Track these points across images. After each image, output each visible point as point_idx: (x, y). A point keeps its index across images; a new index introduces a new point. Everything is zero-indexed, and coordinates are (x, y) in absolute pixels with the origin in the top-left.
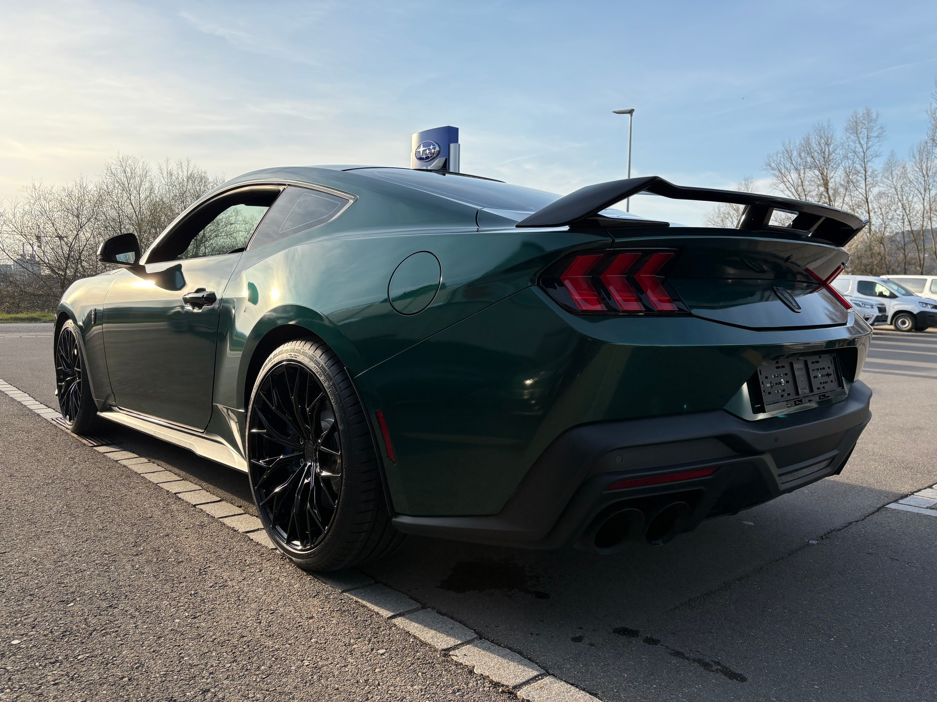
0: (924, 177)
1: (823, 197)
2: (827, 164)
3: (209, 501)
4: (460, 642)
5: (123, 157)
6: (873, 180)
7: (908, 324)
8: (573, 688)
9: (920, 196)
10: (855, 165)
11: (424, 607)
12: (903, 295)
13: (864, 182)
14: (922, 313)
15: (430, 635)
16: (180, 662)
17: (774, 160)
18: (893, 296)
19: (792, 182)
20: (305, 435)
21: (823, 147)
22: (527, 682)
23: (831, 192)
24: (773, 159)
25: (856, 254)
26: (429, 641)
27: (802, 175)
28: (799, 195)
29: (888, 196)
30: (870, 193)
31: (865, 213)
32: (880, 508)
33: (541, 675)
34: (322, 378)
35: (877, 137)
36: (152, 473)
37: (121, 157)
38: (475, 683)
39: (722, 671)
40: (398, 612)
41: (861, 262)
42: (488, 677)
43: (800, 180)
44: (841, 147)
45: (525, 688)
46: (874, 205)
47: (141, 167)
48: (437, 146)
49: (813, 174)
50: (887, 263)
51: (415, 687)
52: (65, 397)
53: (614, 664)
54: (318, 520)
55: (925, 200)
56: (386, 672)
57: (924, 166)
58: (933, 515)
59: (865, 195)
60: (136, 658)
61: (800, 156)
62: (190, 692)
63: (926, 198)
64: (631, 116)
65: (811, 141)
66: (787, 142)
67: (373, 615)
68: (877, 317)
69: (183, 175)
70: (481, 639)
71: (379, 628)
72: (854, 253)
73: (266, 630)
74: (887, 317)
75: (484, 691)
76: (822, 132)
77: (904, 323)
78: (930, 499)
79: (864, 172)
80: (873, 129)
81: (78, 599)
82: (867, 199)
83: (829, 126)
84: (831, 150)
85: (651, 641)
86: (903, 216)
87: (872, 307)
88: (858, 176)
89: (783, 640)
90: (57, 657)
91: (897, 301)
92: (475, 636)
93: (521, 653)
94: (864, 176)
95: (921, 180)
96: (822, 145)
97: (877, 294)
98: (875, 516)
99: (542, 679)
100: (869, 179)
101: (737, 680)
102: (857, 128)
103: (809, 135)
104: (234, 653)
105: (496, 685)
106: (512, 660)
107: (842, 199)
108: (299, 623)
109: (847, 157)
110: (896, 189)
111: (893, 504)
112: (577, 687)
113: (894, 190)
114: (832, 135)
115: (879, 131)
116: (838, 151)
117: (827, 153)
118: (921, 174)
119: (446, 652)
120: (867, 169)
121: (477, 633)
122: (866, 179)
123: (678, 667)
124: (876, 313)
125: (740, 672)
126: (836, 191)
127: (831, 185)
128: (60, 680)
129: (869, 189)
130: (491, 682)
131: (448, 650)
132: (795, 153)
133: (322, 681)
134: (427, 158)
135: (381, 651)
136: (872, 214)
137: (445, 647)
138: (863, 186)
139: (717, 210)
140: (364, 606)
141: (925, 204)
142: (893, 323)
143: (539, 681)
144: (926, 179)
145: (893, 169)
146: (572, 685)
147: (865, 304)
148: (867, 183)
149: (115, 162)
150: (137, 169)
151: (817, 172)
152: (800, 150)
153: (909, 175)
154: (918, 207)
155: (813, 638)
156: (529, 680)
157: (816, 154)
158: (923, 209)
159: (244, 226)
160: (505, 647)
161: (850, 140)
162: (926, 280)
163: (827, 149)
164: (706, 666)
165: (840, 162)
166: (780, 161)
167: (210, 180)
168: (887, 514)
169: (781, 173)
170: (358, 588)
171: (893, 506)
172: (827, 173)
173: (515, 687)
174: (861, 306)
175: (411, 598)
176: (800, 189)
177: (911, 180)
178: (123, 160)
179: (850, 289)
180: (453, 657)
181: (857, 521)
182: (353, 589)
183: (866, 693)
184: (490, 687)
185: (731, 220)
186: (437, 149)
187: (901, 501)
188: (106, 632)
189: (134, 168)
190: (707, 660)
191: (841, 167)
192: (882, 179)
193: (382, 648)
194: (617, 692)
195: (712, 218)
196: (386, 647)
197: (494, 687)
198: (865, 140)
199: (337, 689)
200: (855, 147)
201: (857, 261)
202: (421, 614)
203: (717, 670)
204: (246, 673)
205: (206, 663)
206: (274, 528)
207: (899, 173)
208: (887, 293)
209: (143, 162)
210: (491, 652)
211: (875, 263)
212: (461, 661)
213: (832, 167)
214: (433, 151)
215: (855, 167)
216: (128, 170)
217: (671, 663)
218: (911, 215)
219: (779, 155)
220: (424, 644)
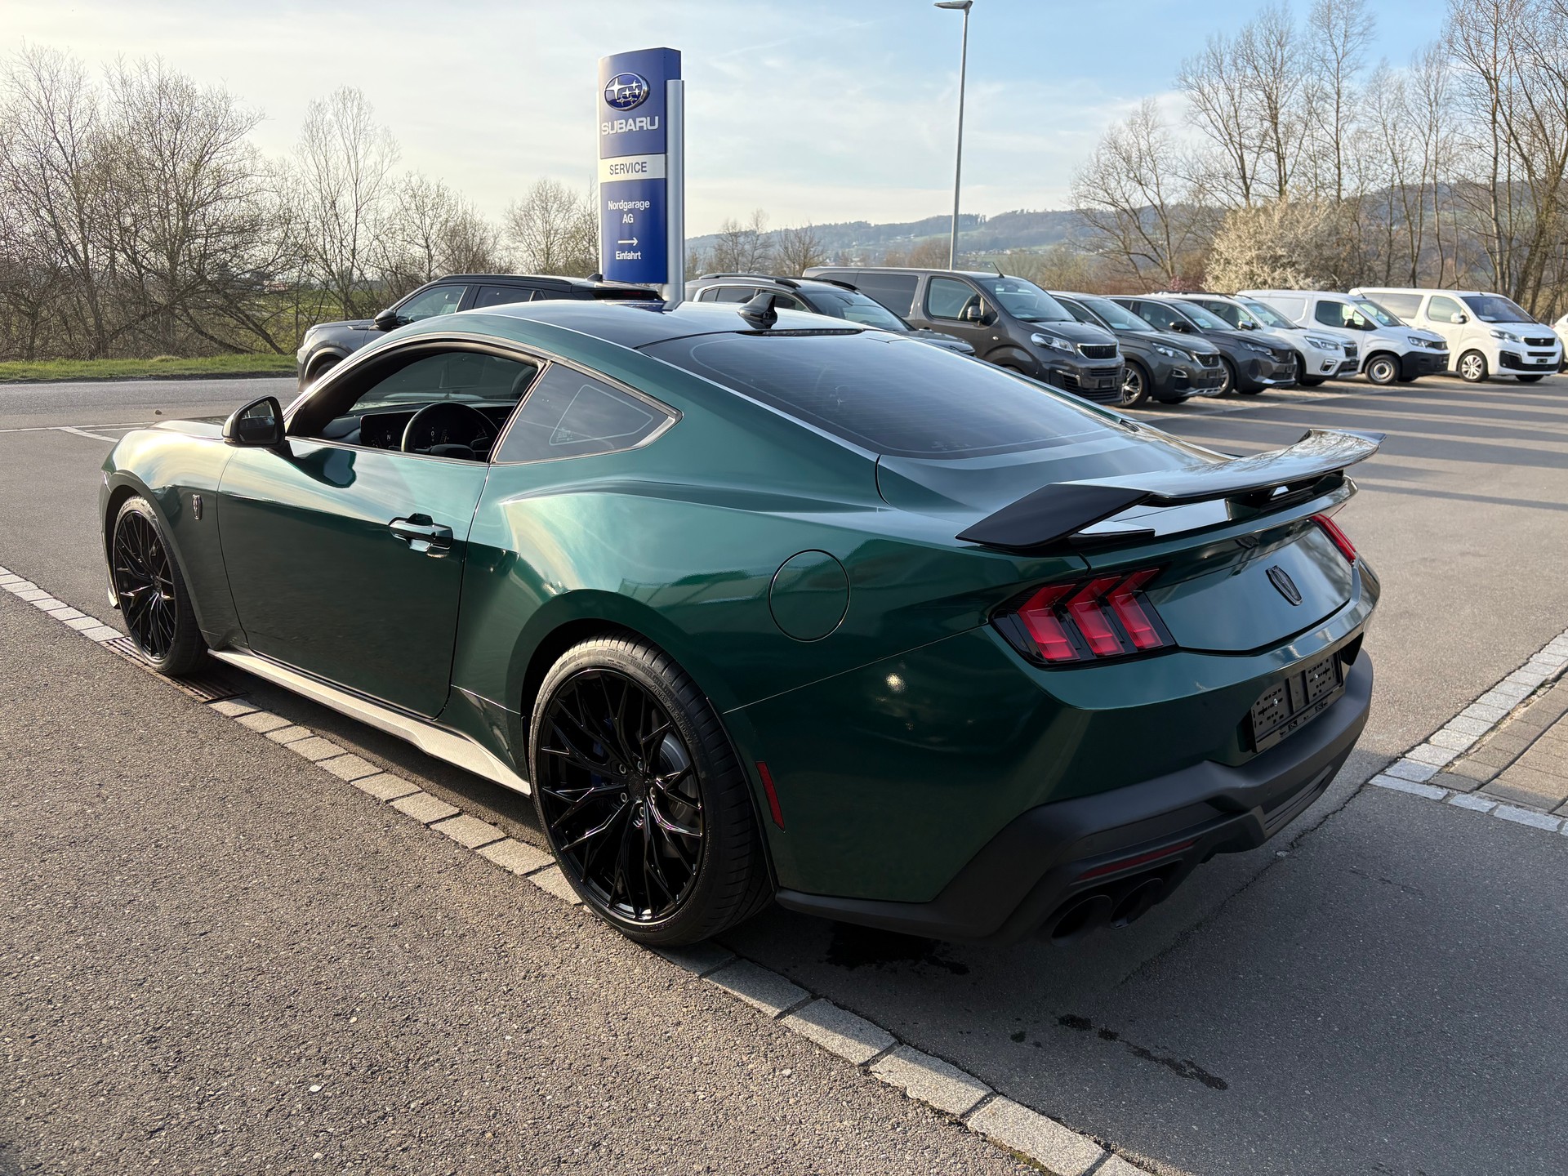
0: (1431, 106)
1: (1268, 138)
2: (1278, 81)
3: (444, 816)
4: (877, 1051)
5: (33, 50)
6: (1349, 110)
7: (1389, 373)
8: (1031, 1112)
9: (1422, 139)
10: (1323, 82)
11: (815, 997)
12: (1385, 325)
13: (1334, 114)
14: (1411, 354)
15: (837, 1043)
16: (544, 1103)
17: (1192, 71)
18: (1368, 327)
19: (1219, 111)
20: (630, 763)
21: (1274, 50)
22: (975, 1108)
23: (1281, 129)
24: (1191, 68)
25: (1314, 239)
26: (840, 1052)
27: (1237, 99)
28: (1230, 134)
29: (1371, 137)
30: (1342, 134)
31: (1333, 168)
32: (1362, 786)
33: (989, 1095)
34: (668, 704)
35: (1361, 34)
36: (330, 758)
37: (29, 50)
38: (914, 1113)
39: (1198, 1076)
40: (785, 1008)
41: (1321, 254)
42: (927, 1102)
43: (1233, 108)
44: (1302, 51)
45: (975, 1115)
46: (1348, 152)
47: (68, 68)
48: (643, 82)
49: (1254, 98)
50: (1362, 255)
51: (845, 1123)
52: (140, 616)
53: (1070, 1073)
54: (664, 886)
55: (1429, 147)
56: (802, 1103)
57: (1433, 87)
58: (1432, 797)
59: (1335, 137)
60: (485, 1100)
61: (1235, 64)
62: (577, 1147)
63: (1430, 141)
64: (967, 14)
65: (1254, 38)
66: (1216, 39)
67: (754, 1014)
68: (1343, 364)
69: (149, 84)
70: (901, 1044)
71: (770, 1035)
72: (1312, 239)
73: (630, 1047)
74: (1357, 363)
75: (928, 1123)
76: (1273, 22)
77: (1381, 371)
78: (1426, 765)
79: (1336, 97)
80: (1354, 19)
81: (358, 1009)
82: (1338, 144)
83: (1285, 11)
84: (1285, 55)
85: (1108, 1035)
86: (1393, 175)
87: (1337, 349)
88: (1326, 102)
89: (1262, 1023)
90: (383, 1107)
91: (1377, 335)
92: (893, 1040)
93: (955, 1064)
94: (1335, 103)
95: (1426, 111)
96: (1272, 46)
97: (1346, 323)
98: (1356, 800)
99: (991, 1101)
100: (1344, 109)
101: (1216, 1087)
102: (1329, 18)
103: (1252, 28)
104: (604, 1085)
105: (940, 1113)
106: (949, 1075)
107: (1298, 141)
108: (666, 1033)
109: (1311, 69)
110: (1385, 126)
111: (1378, 776)
112: (1034, 1110)
113: (1381, 127)
114: (1289, 29)
115: (1364, 24)
116: (1295, 59)
117: (1278, 61)
118: (1426, 100)
119: (865, 1067)
120: (1342, 91)
121: (894, 1035)
122: (1338, 108)
123: (1146, 1072)
124: (1341, 357)
125: (1218, 1076)
126: (1289, 127)
127: (1281, 118)
128: (407, 1144)
129: (1342, 127)
130: (933, 1109)
131: (866, 1064)
132: (1227, 59)
133: (731, 1121)
134: (627, 104)
135: (787, 1072)
136: (1344, 170)
137: (862, 1060)
138: (1333, 120)
139: (1095, 160)
140: (738, 1000)
141: (1429, 152)
142: (1366, 371)
143: (989, 1105)
144: (1434, 109)
145: (1383, 90)
146: (1028, 1107)
147: (1325, 343)
148: (1340, 115)
149: (18, 58)
150: (61, 73)
151: (1261, 95)
152: (1236, 53)
153: (1407, 101)
154: (1418, 158)
155: (1297, 1018)
156: (976, 1105)
157: (1261, 62)
158: (1424, 162)
159: (268, 179)
160: (935, 1055)
161: (1317, 39)
162: (1421, 297)
163: (1279, 53)
164: (1178, 1069)
165: (1299, 77)
166: (1203, 72)
167: (199, 93)
168: (1372, 797)
169: (1204, 95)
170: (718, 969)
171: (1378, 781)
172: (1277, 97)
173: (963, 1116)
174: (1319, 347)
175: (793, 982)
176: (1232, 123)
177: (1410, 110)
178: (33, 55)
179: (1304, 315)
180: (877, 1075)
181: (1334, 813)
182: (713, 972)
183: (1364, 1098)
184: (933, 1117)
185: (1117, 178)
186: (645, 88)
187: (1389, 771)
188: (425, 1063)
189: (55, 72)
190: (1178, 1060)
191: (1300, 86)
192: (1363, 109)
193: (785, 1067)
194: (1082, 1114)
195: (1085, 173)
196: (790, 1066)
197: (939, 1117)
198: (1342, 40)
199: (753, 1132)
200: (1325, 52)
201: (1315, 253)
202: (815, 1007)
203: (1192, 1073)
204: (633, 1115)
205: (578, 1103)
206: (586, 883)
207: (1392, 97)
208: (1359, 321)
209: (72, 60)
210: (920, 1064)
211: (1342, 256)
212: (887, 1081)
213: (1286, 86)
214: (637, 92)
215: (1322, 88)
216: (45, 75)
217: (1136, 1067)
218: (1405, 173)
219: (1202, 62)
220: (834, 1057)
